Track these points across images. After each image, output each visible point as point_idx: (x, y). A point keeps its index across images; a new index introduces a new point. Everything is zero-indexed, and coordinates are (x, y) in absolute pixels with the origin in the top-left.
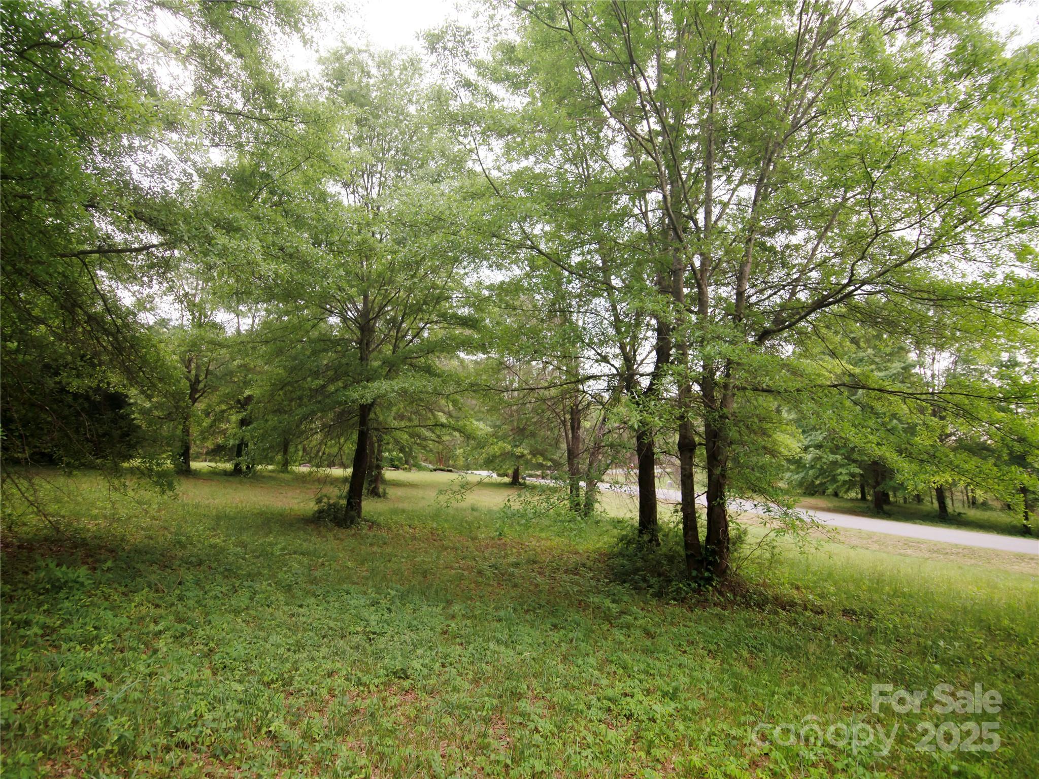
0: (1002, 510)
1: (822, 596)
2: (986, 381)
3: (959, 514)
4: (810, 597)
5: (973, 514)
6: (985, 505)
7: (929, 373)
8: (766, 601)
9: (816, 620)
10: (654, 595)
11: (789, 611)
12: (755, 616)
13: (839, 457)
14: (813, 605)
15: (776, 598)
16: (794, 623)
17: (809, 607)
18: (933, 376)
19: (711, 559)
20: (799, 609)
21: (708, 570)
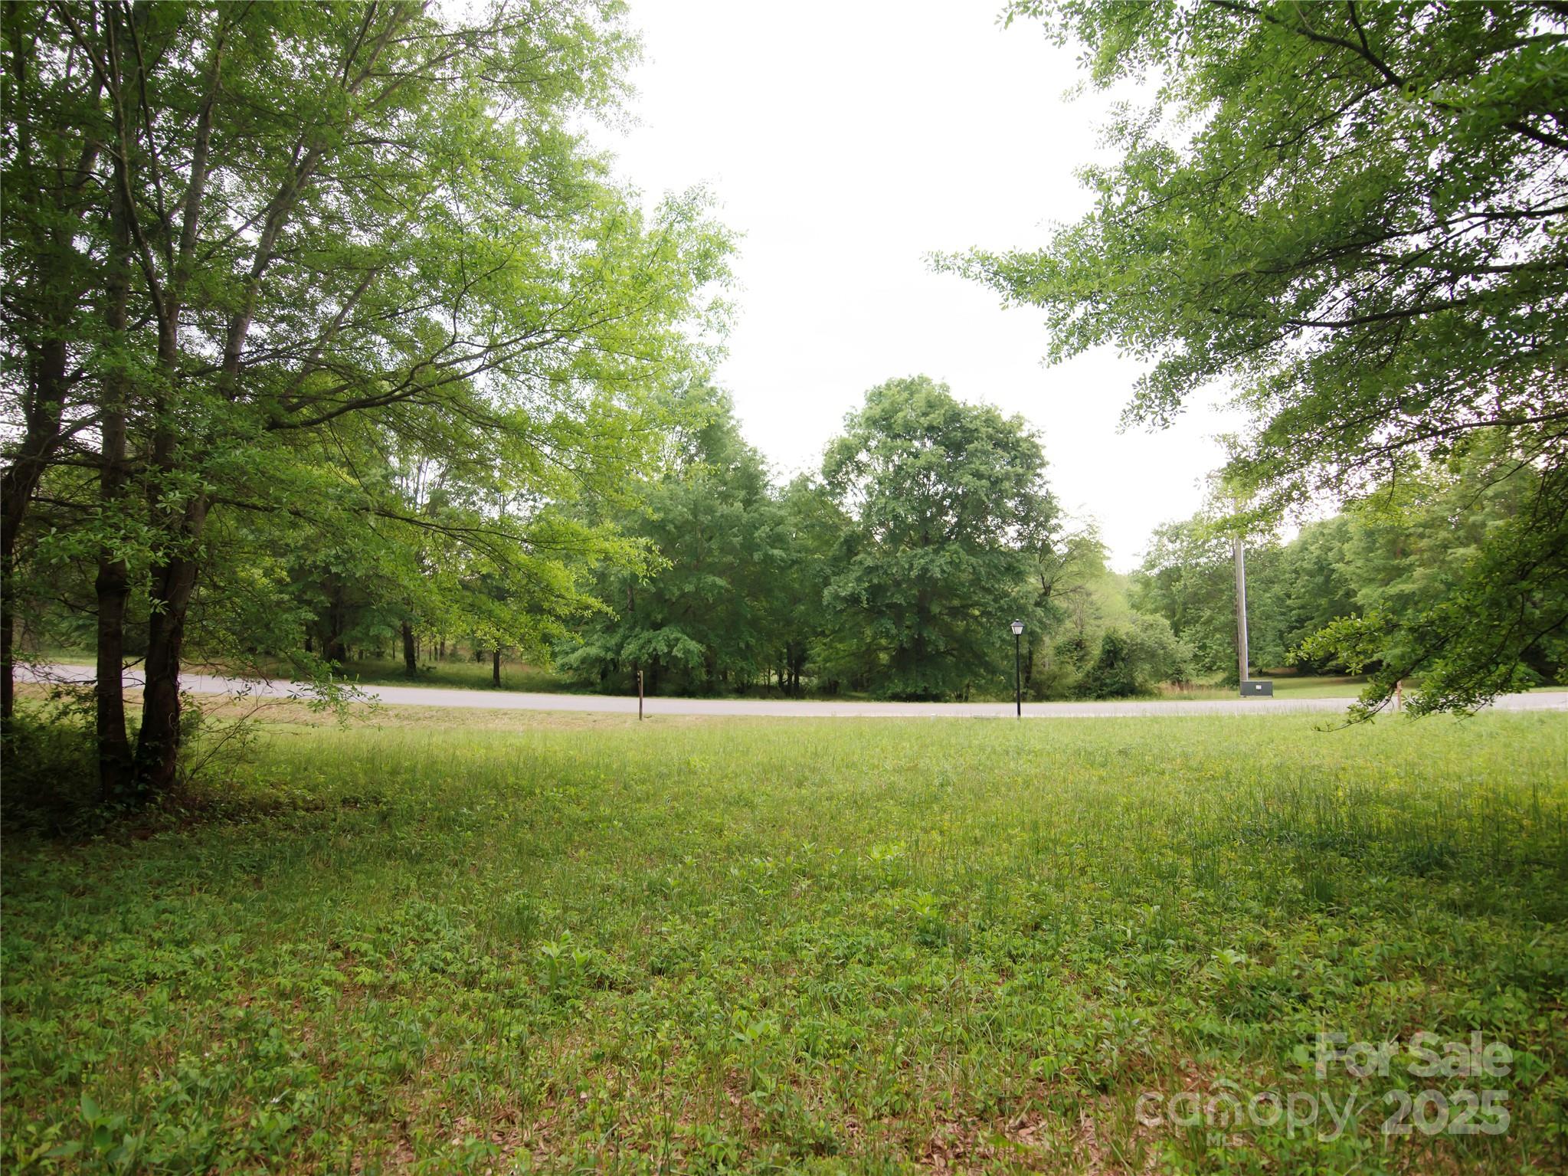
0: (471, 660)
1: (313, 790)
2: (474, 503)
3: (429, 668)
4: (298, 792)
5: (443, 667)
6: (454, 657)
7: (412, 485)
8: (241, 808)
9: (318, 817)
10: (44, 836)
11: (273, 815)
12: (229, 830)
13: (286, 597)
14: (304, 800)
15: (253, 802)
16: (289, 827)
17: (300, 803)
18: (416, 491)
19: (148, 762)
20: (289, 810)
21: (142, 780)
